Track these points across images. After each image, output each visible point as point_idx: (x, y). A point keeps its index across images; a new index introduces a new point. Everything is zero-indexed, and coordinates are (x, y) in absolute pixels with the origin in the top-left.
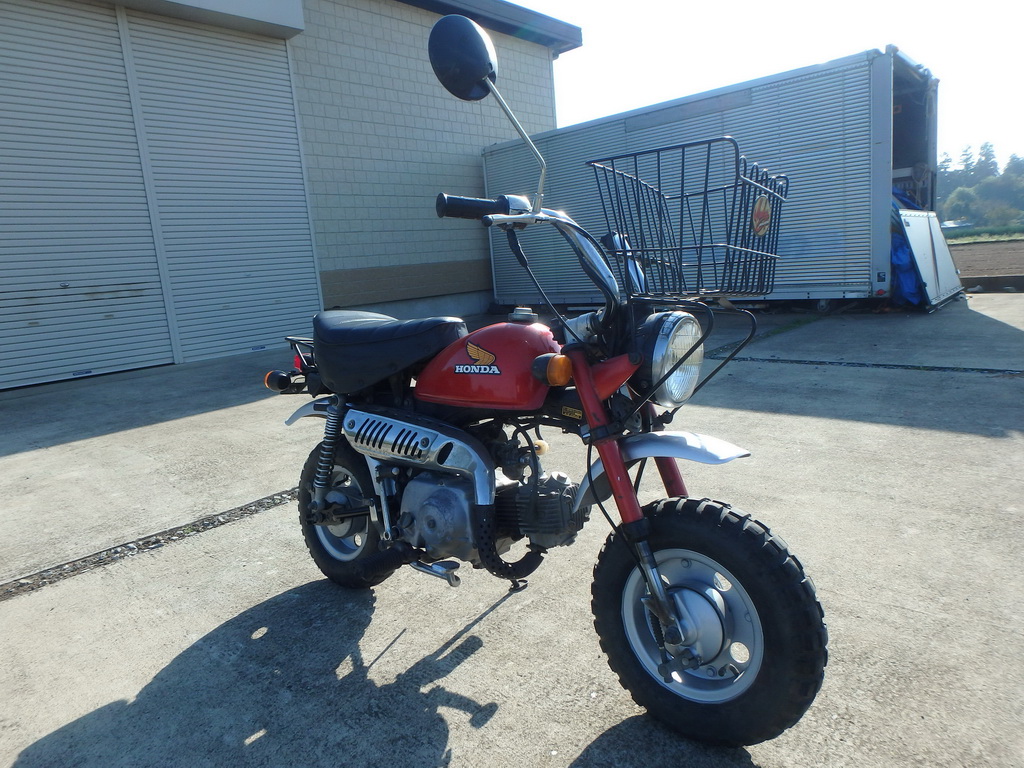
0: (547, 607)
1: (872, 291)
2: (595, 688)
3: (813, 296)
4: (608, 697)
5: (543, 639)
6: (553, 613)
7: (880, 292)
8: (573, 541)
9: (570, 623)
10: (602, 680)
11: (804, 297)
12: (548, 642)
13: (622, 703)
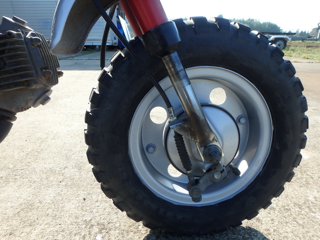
0: (18, 177)
1: (112, 43)
2: (96, 229)
3: (94, 44)
4: (112, 232)
5: (23, 206)
6: (25, 180)
7: (115, 43)
8: (48, 99)
9: (45, 182)
10: (98, 219)
11: (91, 44)
12: (30, 206)
13: (127, 232)
